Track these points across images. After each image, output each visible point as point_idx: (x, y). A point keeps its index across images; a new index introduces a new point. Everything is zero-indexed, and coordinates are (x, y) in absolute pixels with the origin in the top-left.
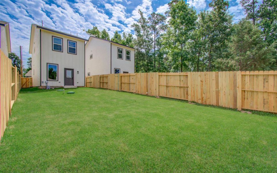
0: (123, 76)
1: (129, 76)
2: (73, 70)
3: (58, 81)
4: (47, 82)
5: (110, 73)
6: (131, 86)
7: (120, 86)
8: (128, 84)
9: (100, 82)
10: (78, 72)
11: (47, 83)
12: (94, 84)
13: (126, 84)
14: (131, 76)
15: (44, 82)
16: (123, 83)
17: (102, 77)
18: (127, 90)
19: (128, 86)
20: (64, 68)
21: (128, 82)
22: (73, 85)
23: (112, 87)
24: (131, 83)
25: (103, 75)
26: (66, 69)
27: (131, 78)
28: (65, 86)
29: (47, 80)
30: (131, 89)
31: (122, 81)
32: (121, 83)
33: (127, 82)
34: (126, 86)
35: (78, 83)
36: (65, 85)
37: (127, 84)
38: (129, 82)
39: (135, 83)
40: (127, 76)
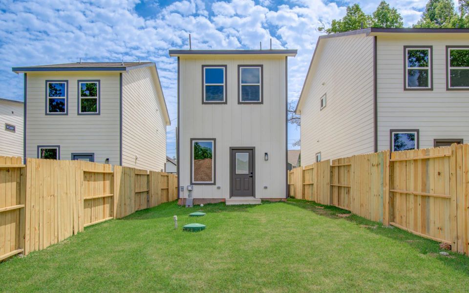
0: (401, 162)
1: (423, 160)
2: (251, 151)
3: (214, 184)
4: (190, 188)
5: (373, 149)
6: (435, 210)
7: (387, 206)
8: (419, 200)
9: (332, 187)
10: (266, 154)
11: (190, 191)
12: (317, 192)
13: (412, 198)
14: (431, 163)
15: (185, 189)
16: (401, 194)
17: (338, 168)
18: (416, 228)
19: (419, 208)
20: (230, 147)
21: (419, 192)
22: (253, 194)
23: (362, 205)
24: (431, 193)
25: (339, 160)
26: (234, 151)
27: (433, 169)
28: (234, 198)
29: (192, 184)
30: (432, 226)
31: (397, 182)
32: (392, 195)
33: (416, 188)
34: (412, 206)
35: (266, 188)
36: (232, 194)
37: (416, 201)
38: (424, 190)
39: (449, 199)
40: (415, 161)
